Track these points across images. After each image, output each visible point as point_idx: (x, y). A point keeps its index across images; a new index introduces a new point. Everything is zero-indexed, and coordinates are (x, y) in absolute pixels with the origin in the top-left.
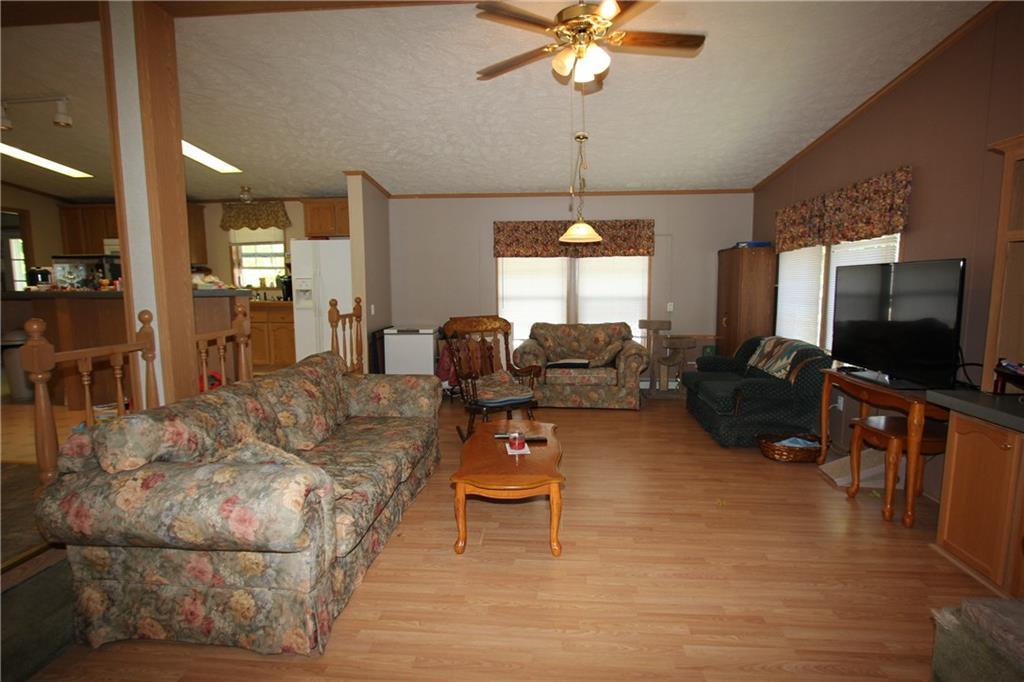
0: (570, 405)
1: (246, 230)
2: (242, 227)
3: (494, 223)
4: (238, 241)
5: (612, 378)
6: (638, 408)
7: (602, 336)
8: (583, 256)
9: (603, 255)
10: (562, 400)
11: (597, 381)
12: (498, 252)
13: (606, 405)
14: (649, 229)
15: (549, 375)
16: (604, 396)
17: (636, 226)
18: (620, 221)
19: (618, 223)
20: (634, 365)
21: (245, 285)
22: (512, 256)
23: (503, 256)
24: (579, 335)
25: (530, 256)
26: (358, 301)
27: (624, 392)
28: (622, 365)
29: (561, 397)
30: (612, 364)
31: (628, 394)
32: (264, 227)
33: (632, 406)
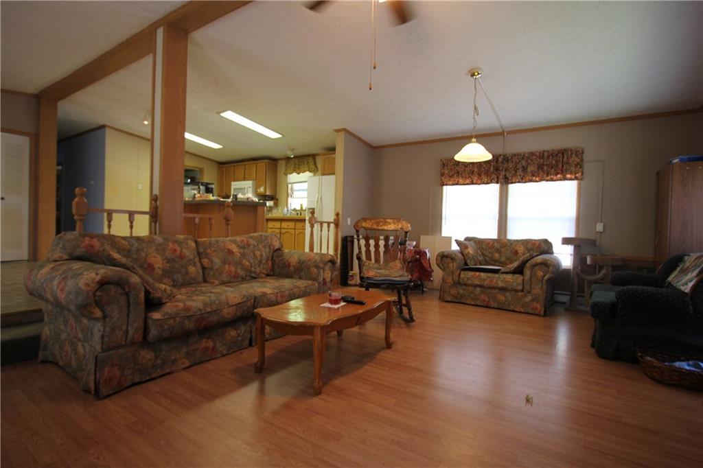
0: (478, 303)
1: (295, 174)
2: (292, 173)
3: (441, 160)
4: (292, 181)
5: (518, 284)
6: (542, 313)
7: (521, 249)
8: (512, 183)
9: (531, 181)
10: (472, 298)
11: (503, 285)
12: (443, 182)
13: (512, 307)
14: (577, 156)
15: (462, 276)
16: (510, 298)
17: (563, 154)
18: (548, 152)
19: (546, 154)
20: (540, 274)
21: (292, 208)
22: (453, 185)
23: (447, 185)
24: (501, 247)
25: (467, 184)
26: (337, 215)
27: (529, 298)
28: (527, 272)
29: (472, 295)
30: (519, 271)
31: (533, 300)
32: (303, 172)
33: (537, 312)
